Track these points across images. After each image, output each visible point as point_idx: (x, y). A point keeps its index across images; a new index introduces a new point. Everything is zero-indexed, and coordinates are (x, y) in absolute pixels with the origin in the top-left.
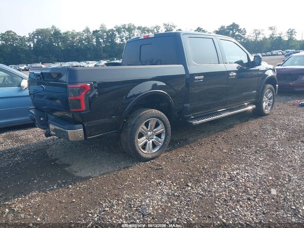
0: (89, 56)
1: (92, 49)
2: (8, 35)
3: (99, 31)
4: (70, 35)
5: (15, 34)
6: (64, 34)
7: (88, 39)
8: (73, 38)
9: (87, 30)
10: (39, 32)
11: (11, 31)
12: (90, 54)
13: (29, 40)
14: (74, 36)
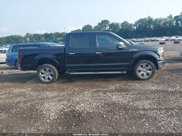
0: (168, 33)
1: (171, 29)
2: (124, 24)
3: (179, 16)
4: (158, 20)
5: (128, 23)
6: (155, 20)
7: (170, 22)
8: (160, 22)
9: (171, 16)
10: (140, 21)
11: (126, 21)
12: (169, 32)
13: (135, 25)
14: (160, 21)
